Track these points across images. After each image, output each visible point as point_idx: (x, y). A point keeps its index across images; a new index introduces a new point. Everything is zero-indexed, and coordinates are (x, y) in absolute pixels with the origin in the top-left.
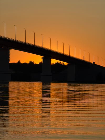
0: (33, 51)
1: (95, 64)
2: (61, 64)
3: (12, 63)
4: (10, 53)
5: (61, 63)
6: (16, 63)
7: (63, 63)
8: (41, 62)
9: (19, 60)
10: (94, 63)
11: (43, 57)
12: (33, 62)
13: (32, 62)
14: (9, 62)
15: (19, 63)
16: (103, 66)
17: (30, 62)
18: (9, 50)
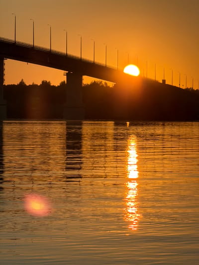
0: (48, 61)
1: (166, 83)
2: (103, 86)
3: (9, 86)
4: (5, 67)
5: (101, 82)
6: (16, 84)
7: (106, 84)
8: (64, 82)
9: (22, 80)
10: (164, 81)
11: (67, 72)
12: (49, 82)
13: (46, 81)
14: (3, 82)
15: (22, 84)
16: (181, 87)
17: (43, 82)
18: (3, 61)
